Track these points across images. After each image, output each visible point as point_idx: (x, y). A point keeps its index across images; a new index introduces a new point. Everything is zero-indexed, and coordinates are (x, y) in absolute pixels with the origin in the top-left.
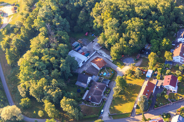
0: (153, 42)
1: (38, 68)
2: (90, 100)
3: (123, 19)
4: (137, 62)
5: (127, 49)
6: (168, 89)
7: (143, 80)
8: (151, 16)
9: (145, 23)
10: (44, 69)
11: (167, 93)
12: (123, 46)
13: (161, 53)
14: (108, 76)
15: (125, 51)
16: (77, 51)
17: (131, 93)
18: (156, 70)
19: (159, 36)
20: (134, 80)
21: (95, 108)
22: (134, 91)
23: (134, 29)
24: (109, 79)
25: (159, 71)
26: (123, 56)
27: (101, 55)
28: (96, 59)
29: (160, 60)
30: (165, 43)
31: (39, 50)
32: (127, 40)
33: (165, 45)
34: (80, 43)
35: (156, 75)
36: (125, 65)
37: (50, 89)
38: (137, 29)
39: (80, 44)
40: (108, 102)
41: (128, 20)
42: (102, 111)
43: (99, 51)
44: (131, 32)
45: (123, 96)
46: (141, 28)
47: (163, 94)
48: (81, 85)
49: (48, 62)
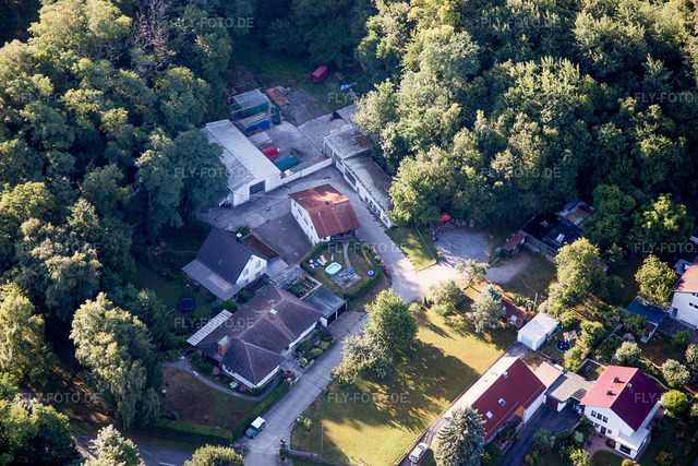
0: (606, 197)
1: (32, 129)
2: (218, 358)
3: (504, 49)
4: (498, 265)
5: (473, 190)
6: (599, 430)
7: (498, 349)
8: (639, 80)
9: (597, 97)
10: (59, 144)
11: (589, 444)
12: (458, 169)
13: (625, 257)
14: (347, 281)
15: (459, 194)
16: (249, 132)
17: (422, 387)
18: (574, 326)
19: (643, 177)
20: (458, 337)
21: (232, 400)
22: (438, 382)
23: (540, 108)
24: (345, 297)
25: (584, 333)
26: (447, 217)
27: (348, 181)
28: (321, 190)
29: (611, 286)
30: (661, 218)
31: (64, 55)
32: (490, 147)
33: (658, 225)
34: (273, 102)
35: (567, 346)
36: (440, 260)
37: (48, 240)
38: (549, 113)
39: (271, 105)
40: (300, 392)
41: (524, 60)
42: (258, 423)
43: (348, 163)
44: (520, 116)
45: (376, 390)
46: (569, 116)
47: (569, 442)
48: (209, 281)
49: (89, 125)
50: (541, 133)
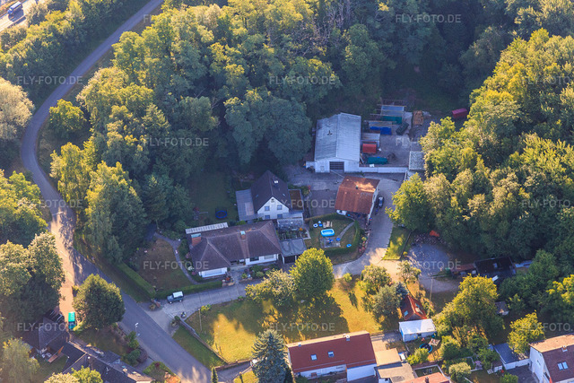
4: (441, 279)
14: (328, 244)
21: (182, 277)
26: (434, 233)
30: (564, 291)
34: (412, 120)
36: (403, 258)
40: (226, 292)
42: (177, 295)
45: (273, 314)
48: (244, 206)
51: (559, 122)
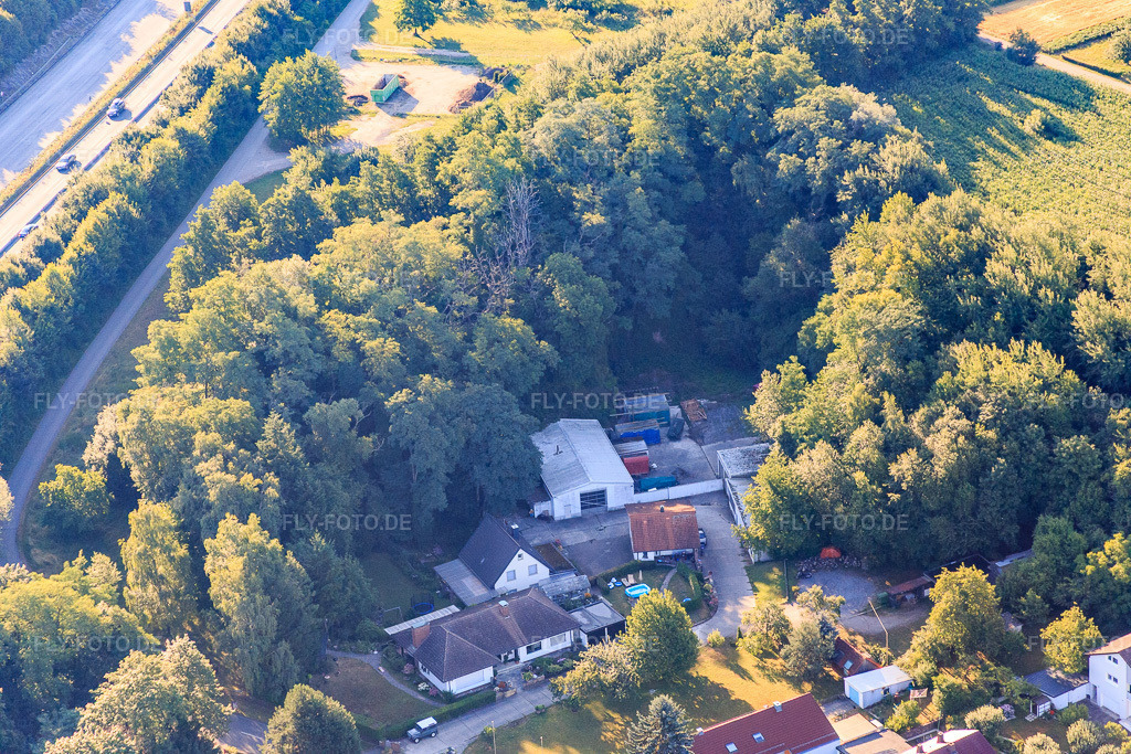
2: (412, 650)
4: (875, 614)
5: (858, 504)
12: (848, 475)
16: (615, 440)
20: (765, 682)
26: (831, 552)
27: (731, 509)
30: (1110, 564)
34: (684, 414)
37: (220, 456)
38: (990, 408)
39: (675, 415)
40: (508, 707)
41: (985, 342)
42: (424, 724)
44: (950, 411)
45: (612, 720)
48: (461, 583)
49: (348, 356)
50: (970, 436)
51: (998, 317)
